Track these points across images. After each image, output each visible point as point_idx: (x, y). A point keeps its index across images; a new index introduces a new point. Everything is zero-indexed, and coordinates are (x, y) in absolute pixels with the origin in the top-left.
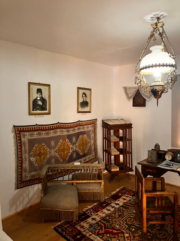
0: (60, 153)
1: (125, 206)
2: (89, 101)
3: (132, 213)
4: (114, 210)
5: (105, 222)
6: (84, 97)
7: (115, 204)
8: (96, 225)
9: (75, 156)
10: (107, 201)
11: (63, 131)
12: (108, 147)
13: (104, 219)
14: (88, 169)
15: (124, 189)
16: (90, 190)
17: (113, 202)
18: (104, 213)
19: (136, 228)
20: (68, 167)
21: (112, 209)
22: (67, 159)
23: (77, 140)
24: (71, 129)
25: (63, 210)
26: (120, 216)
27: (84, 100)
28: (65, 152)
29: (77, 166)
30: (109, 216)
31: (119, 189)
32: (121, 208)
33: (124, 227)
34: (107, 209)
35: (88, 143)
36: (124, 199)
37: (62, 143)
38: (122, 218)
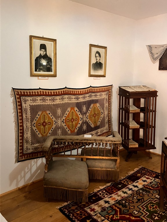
0: (68, 123)
1: (145, 189)
2: (103, 62)
3: (155, 197)
4: (132, 193)
5: (121, 206)
6: (98, 57)
7: (133, 185)
8: (109, 209)
9: (85, 127)
10: (122, 182)
11: (71, 98)
12: (125, 119)
13: (120, 203)
14: (101, 144)
15: (143, 169)
16: (102, 168)
17: (130, 183)
18: (119, 196)
19: (159, 216)
20: (77, 140)
21: (130, 192)
22: (76, 131)
23: (88, 109)
24: (81, 96)
25: (70, 189)
26: (139, 200)
27: (97, 61)
28: (74, 123)
29: (87, 139)
30: (125, 200)
31: (138, 169)
32: (141, 191)
33: (144, 214)
34: (123, 192)
35: (101, 113)
36: (144, 181)
37: (70, 112)
38: (141, 203)
